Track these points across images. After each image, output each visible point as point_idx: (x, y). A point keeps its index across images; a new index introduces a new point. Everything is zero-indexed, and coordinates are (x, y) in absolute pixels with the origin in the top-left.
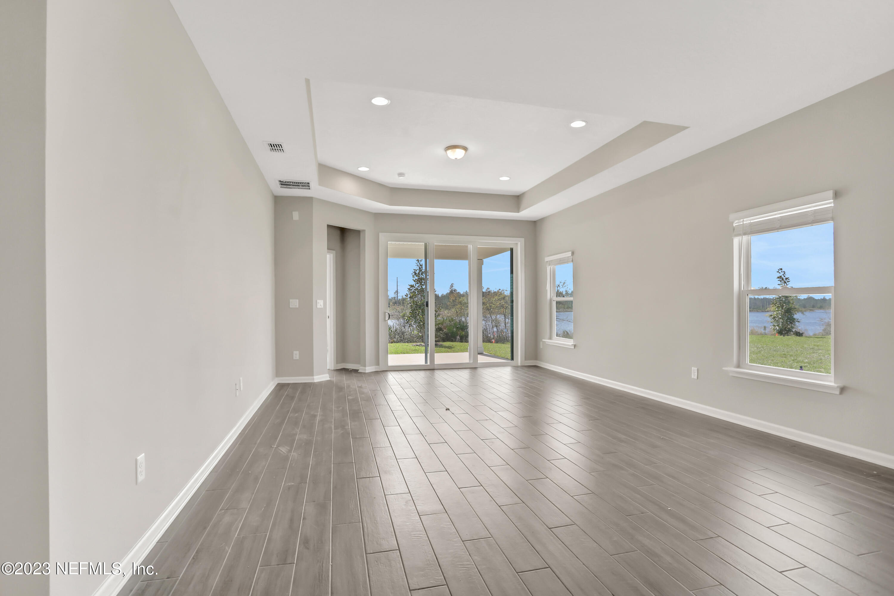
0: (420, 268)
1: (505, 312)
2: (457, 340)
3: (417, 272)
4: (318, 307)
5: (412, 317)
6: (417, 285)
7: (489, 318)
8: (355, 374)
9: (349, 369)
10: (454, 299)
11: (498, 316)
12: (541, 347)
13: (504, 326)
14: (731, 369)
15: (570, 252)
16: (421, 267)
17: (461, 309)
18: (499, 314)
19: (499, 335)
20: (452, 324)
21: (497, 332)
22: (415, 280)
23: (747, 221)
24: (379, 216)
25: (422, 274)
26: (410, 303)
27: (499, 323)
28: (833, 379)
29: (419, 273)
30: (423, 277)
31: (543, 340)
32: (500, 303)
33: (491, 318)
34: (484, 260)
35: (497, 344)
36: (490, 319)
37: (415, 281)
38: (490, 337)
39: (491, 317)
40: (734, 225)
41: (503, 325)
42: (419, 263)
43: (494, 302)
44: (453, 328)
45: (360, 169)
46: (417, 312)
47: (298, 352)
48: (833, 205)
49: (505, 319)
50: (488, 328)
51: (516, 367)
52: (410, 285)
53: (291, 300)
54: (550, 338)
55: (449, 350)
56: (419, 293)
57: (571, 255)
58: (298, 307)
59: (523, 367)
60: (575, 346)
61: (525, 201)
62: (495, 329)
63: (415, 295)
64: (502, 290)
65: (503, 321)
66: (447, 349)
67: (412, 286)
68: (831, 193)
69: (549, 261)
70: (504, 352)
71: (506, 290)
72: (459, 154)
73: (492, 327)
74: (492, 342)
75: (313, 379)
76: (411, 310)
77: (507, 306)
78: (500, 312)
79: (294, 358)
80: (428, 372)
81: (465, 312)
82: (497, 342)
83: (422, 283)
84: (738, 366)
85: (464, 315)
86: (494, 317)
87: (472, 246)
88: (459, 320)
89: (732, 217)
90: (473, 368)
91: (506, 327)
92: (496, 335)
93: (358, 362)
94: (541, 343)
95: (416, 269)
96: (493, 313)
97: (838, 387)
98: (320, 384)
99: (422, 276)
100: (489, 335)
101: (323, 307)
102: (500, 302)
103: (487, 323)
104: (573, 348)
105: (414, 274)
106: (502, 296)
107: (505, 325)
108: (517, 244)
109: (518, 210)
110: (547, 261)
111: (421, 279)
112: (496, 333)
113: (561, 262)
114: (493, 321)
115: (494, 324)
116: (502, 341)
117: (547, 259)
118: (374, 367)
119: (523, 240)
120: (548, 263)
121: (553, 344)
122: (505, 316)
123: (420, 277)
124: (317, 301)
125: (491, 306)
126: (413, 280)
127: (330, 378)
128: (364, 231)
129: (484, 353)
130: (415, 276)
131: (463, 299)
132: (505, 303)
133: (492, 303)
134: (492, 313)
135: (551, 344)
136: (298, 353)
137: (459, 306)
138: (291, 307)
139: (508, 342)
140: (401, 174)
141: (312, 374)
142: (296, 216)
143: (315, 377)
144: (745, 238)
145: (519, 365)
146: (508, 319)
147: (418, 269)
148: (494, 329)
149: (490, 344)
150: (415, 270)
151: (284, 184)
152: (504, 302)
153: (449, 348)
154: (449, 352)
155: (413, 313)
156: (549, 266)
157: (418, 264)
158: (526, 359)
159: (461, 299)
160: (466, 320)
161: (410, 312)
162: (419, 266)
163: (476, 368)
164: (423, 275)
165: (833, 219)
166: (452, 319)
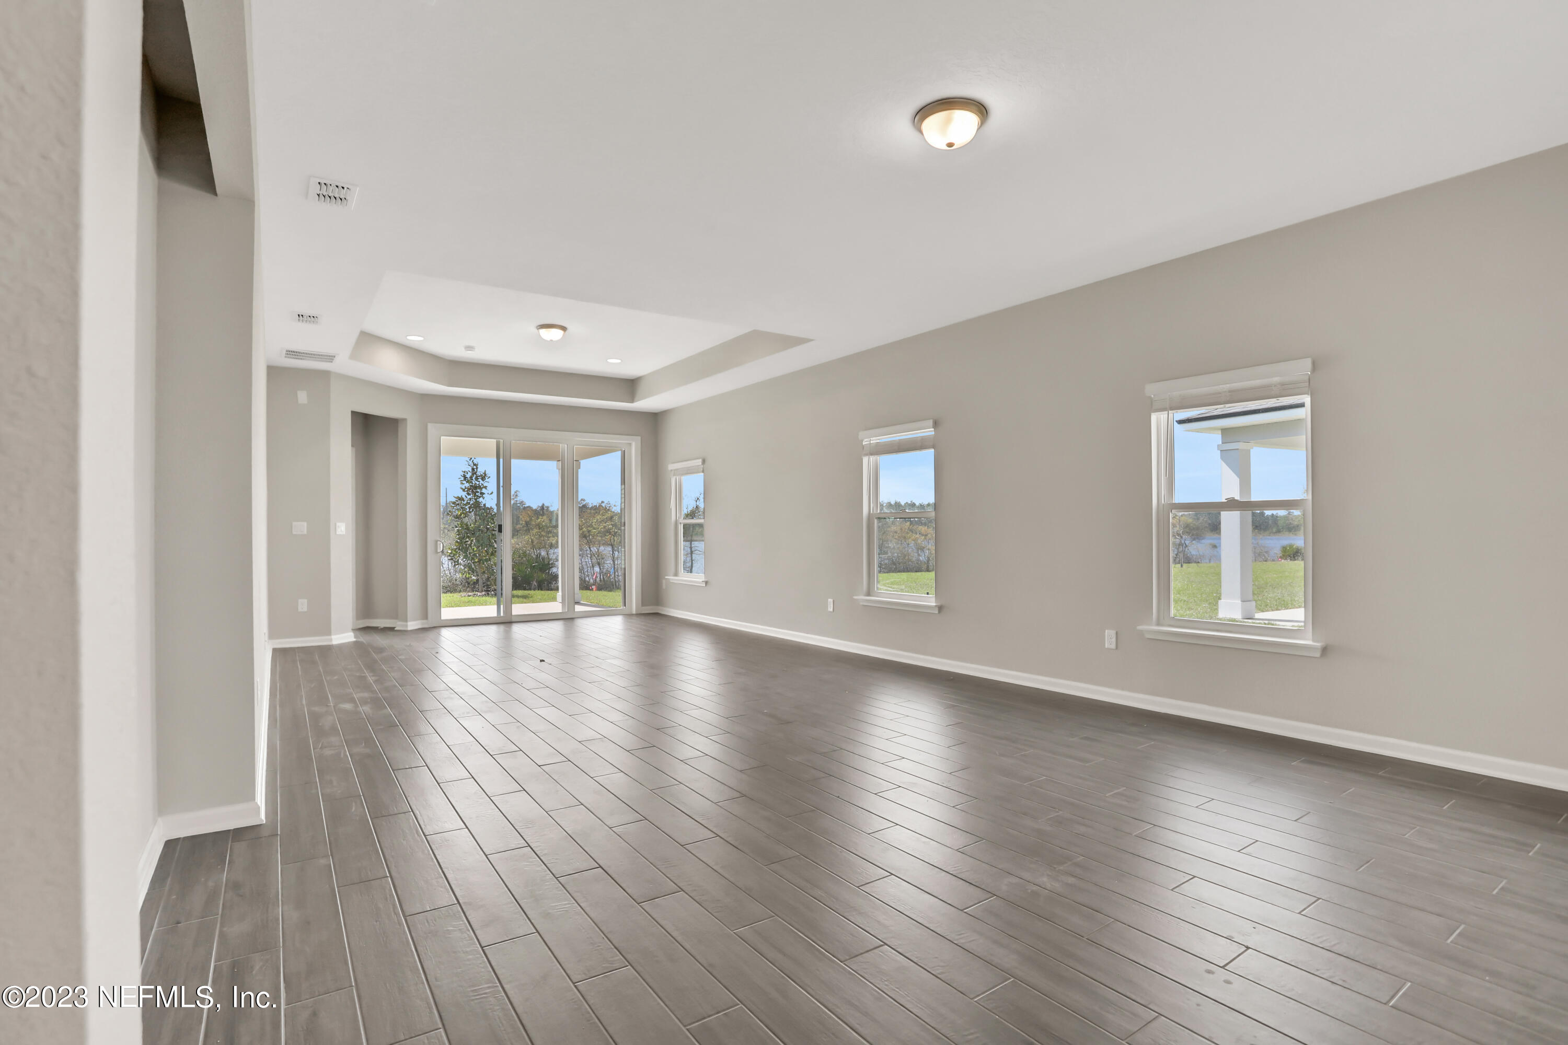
0: (473, 469)
1: (612, 541)
2: (533, 587)
3: (468, 476)
4: (337, 533)
5: (459, 549)
6: (469, 497)
7: (586, 551)
8: (392, 633)
9: (378, 627)
10: (528, 520)
11: (602, 548)
12: (664, 586)
13: (612, 562)
14: (861, 597)
15: (701, 460)
16: (475, 467)
17: (541, 536)
18: (603, 544)
19: (603, 577)
20: (524, 561)
21: (600, 574)
22: (464, 488)
23: (874, 440)
24: (426, 398)
25: (477, 479)
26: (455, 526)
27: (603, 559)
28: (934, 599)
29: (471, 477)
30: (479, 484)
31: (666, 577)
32: (605, 527)
33: (591, 550)
34: (583, 462)
35: (601, 592)
36: (588, 552)
37: (464, 490)
38: (589, 582)
39: (590, 548)
40: (864, 443)
41: (609, 561)
42: (472, 460)
43: (595, 525)
44: (526, 568)
45: (409, 338)
46: (467, 541)
47: (306, 600)
48: (933, 433)
49: (613, 552)
50: (585, 567)
51: (629, 616)
52: (456, 496)
53: (294, 523)
54: (676, 574)
55: (525, 600)
56: (471, 510)
57: (701, 464)
58: (305, 532)
59: (639, 615)
60: (706, 583)
61: (642, 388)
62: (597, 569)
63: (463, 513)
64: (607, 504)
65: (609, 555)
66: (521, 599)
67: (461, 499)
68: (931, 422)
69: (674, 470)
70: (611, 601)
71: (614, 506)
72: (554, 335)
73: (591, 565)
74: (592, 590)
75: (331, 640)
76: (459, 539)
77: (616, 531)
78: (605, 540)
79: (300, 610)
80: (502, 627)
81: (545, 541)
82: (600, 589)
83: (477, 494)
84: (868, 594)
85: (544, 547)
86: (594, 549)
87: (566, 445)
88: (536, 554)
89: (862, 434)
90: (568, 619)
91: (614, 565)
92: (598, 579)
93: (395, 616)
94: (664, 581)
95: (467, 470)
96: (593, 543)
97: (936, 606)
98: (341, 647)
99: (476, 482)
100: (587, 579)
101: (344, 533)
102: (604, 525)
103: (583, 560)
104: (704, 585)
105: (463, 479)
106: (609, 515)
107: (614, 561)
108: (630, 444)
109: (632, 399)
110: (672, 469)
111: (476, 487)
112: (598, 575)
113: (689, 471)
114: (592, 555)
115: (594, 560)
116: (608, 588)
117: (671, 467)
118: (419, 622)
119: (639, 438)
120: (673, 472)
121: (681, 582)
122: (613, 548)
123: (472, 483)
124: (336, 524)
125: (589, 531)
126: (462, 488)
127: (355, 638)
128: (404, 420)
129: (582, 602)
130: (464, 482)
131: (542, 520)
132: (613, 527)
133: (591, 526)
134: (591, 542)
135: (675, 582)
136: (306, 602)
137: (535, 531)
138: (294, 533)
139: (618, 588)
140: (469, 348)
141: (328, 632)
142: (302, 397)
143: (333, 637)
144: (872, 458)
145: (634, 612)
146: (619, 552)
147: (469, 471)
148: (595, 569)
149: (589, 591)
150: (465, 472)
151: (291, 354)
152: (612, 525)
153: (525, 598)
154: (525, 603)
155: (462, 543)
156: (675, 477)
157: (471, 462)
158: (643, 604)
159: (539, 520)
160: (548, 554)
161: (457, 542)
162: (472, 465)
163: (572, 619)
164: (479, 481)
165: (933, 447)
166: (525, 553)
